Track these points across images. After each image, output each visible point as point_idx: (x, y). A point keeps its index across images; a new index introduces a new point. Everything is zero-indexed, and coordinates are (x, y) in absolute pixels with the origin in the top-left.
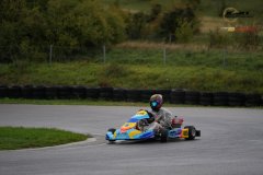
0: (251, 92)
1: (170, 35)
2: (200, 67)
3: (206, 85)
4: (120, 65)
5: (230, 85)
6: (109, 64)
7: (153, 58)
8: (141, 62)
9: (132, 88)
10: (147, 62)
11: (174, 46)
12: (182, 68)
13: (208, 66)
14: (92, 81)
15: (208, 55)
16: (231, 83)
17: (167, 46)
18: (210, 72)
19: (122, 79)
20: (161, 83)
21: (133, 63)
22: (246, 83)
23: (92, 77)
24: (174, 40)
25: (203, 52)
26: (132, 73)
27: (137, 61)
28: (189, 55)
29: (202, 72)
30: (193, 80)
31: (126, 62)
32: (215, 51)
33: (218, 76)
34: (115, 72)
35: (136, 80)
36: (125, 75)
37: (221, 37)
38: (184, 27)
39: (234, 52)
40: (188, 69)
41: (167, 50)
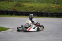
3: (50, 10)
4: (20, 3)
5: (59, 10)
6: (16, 3)
8: (28, 2)
9: (24, 11)
12: (42, 4)
13: (51, 3)
14: (10, 8)
18: (51, 5)
19: (21, 8)
21: (24, 2)
23: (10, 7)
26: (24, 6)
27: (26, 1)
29: (49, 5)
30: (45, 8)
31: (22, 2)
35: (25, 8)
36: (22, 6)
40: (44, 4)
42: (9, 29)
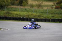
0: (40, 18)
1: (21, 4)
2: (28, 12)
3: (29, 16)
4: (9, 12)
6: (6, 11)
7: (17, 10)
8: (14, 11)
9: (12, 17)
10: (16, 11)
11: (22, 7)
12: (24, 12)
13: (30, 12)
14: (2, 15)
15: (30, 9)
16: (35, 16)
17: (20, 7)
18: (30, 13)
19: (10, 15)
20: (19, 16)
21: (12, 11)
22: (38, 16)
24: (22, 6)
25: (29, 9)
26: (12, 13)
27: (13, 10)
28: (25, 9)
29: (28, 13)
30: (26, 15)
31: (10, 11)
32: (31, 8)
33: (32, 14)
34: (8, 13)
35: (13, 15)
36: (10, 14)
37: (33, 5)
38: (24, 3)
39: (36, 9)
41: (20, 8)
42: (1, 29)
